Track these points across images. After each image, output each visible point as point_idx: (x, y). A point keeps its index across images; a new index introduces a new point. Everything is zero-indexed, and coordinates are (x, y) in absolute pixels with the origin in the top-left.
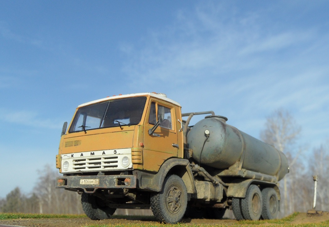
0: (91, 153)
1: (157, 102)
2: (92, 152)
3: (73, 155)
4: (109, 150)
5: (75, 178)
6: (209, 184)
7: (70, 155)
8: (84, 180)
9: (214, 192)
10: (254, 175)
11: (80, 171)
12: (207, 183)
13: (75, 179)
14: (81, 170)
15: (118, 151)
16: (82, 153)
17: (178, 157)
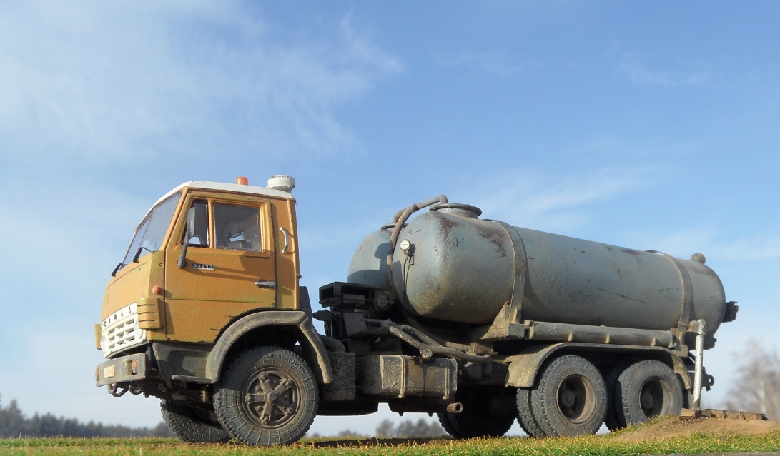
1: (208, 199)
2: (114, 314)
4: (124, 306)
6: (399, 361)
8: (106, 369)
9: (422, 378)
10: (570, 331)
12: (394, 359)
17: (279, 307)
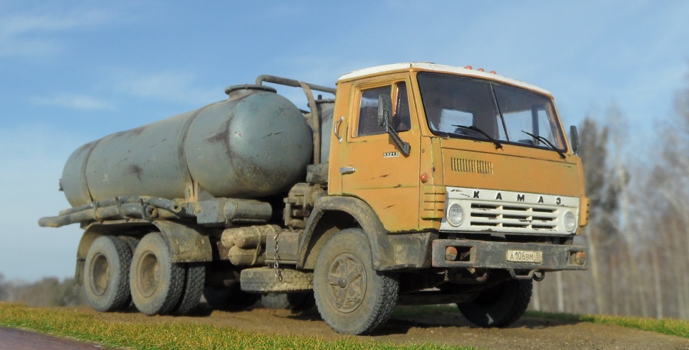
0: (519, 195)
2: (519, 193)
3: (478, 192)
4: (549, 194)
5: (494, 247)
7: (471, 192)
8: (514, 252)
11: (490, 230)
13: (496, 248)
14: (493, 228)
15: (565, 200)
16: (501, 192)
